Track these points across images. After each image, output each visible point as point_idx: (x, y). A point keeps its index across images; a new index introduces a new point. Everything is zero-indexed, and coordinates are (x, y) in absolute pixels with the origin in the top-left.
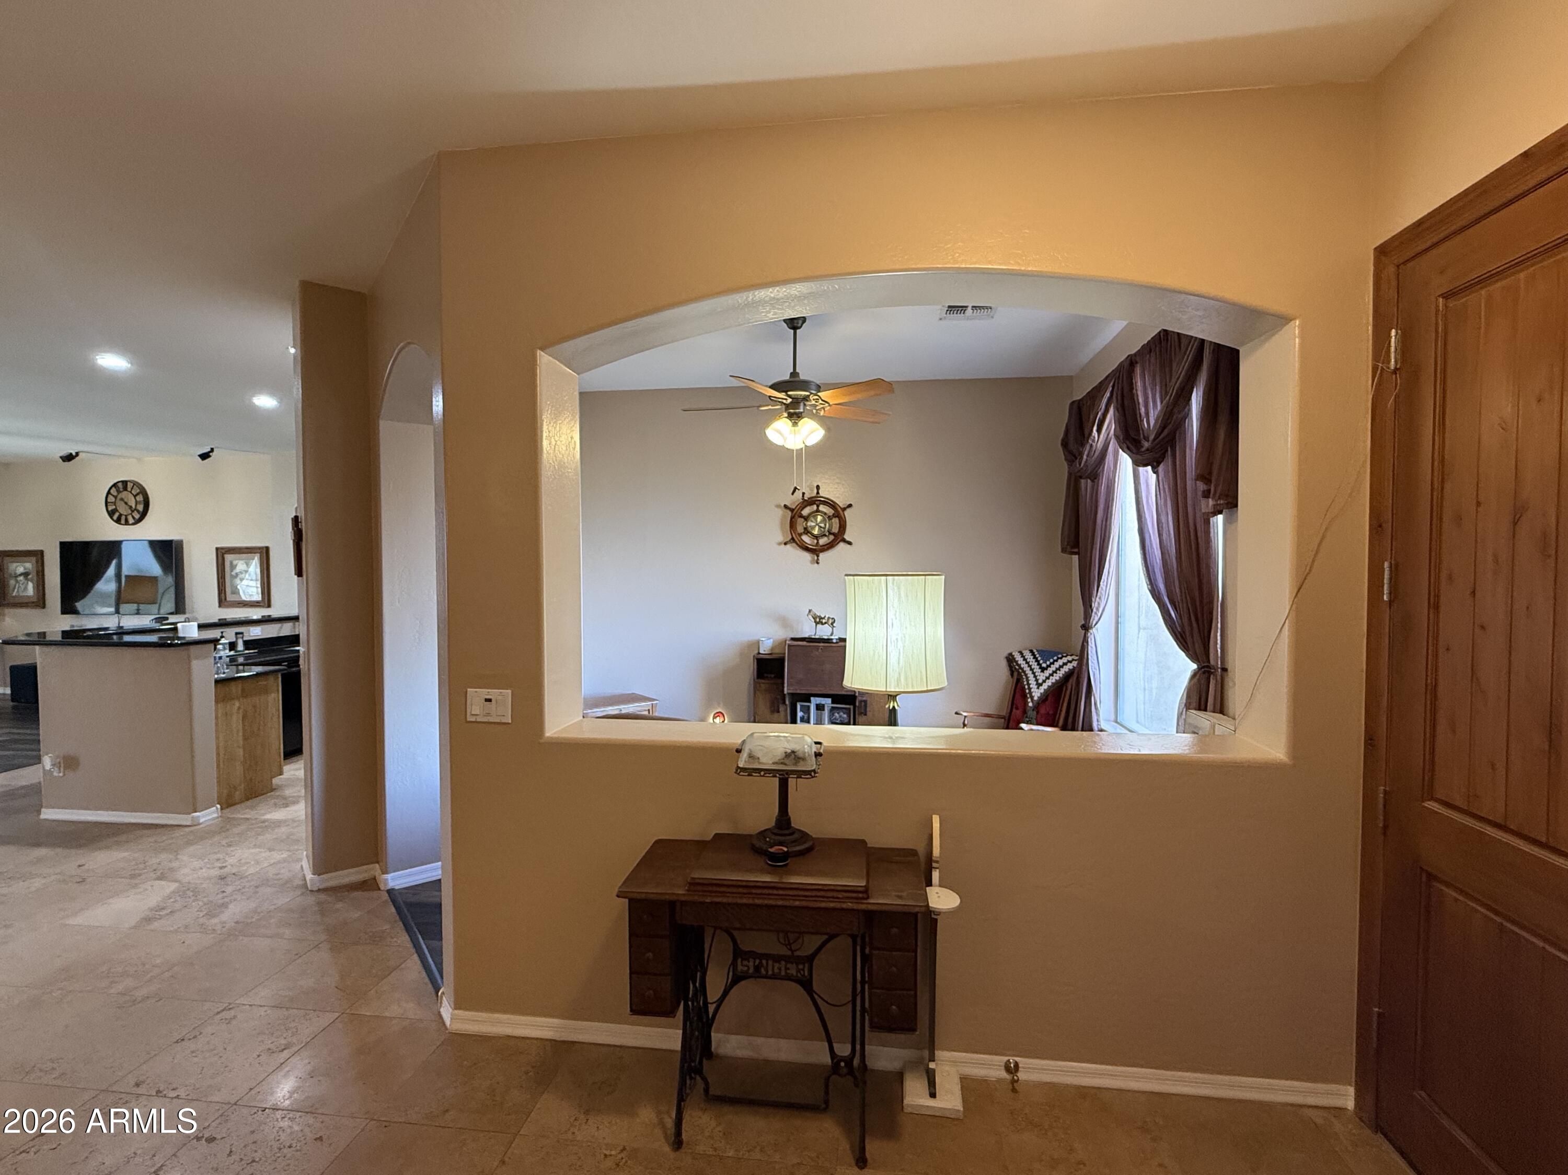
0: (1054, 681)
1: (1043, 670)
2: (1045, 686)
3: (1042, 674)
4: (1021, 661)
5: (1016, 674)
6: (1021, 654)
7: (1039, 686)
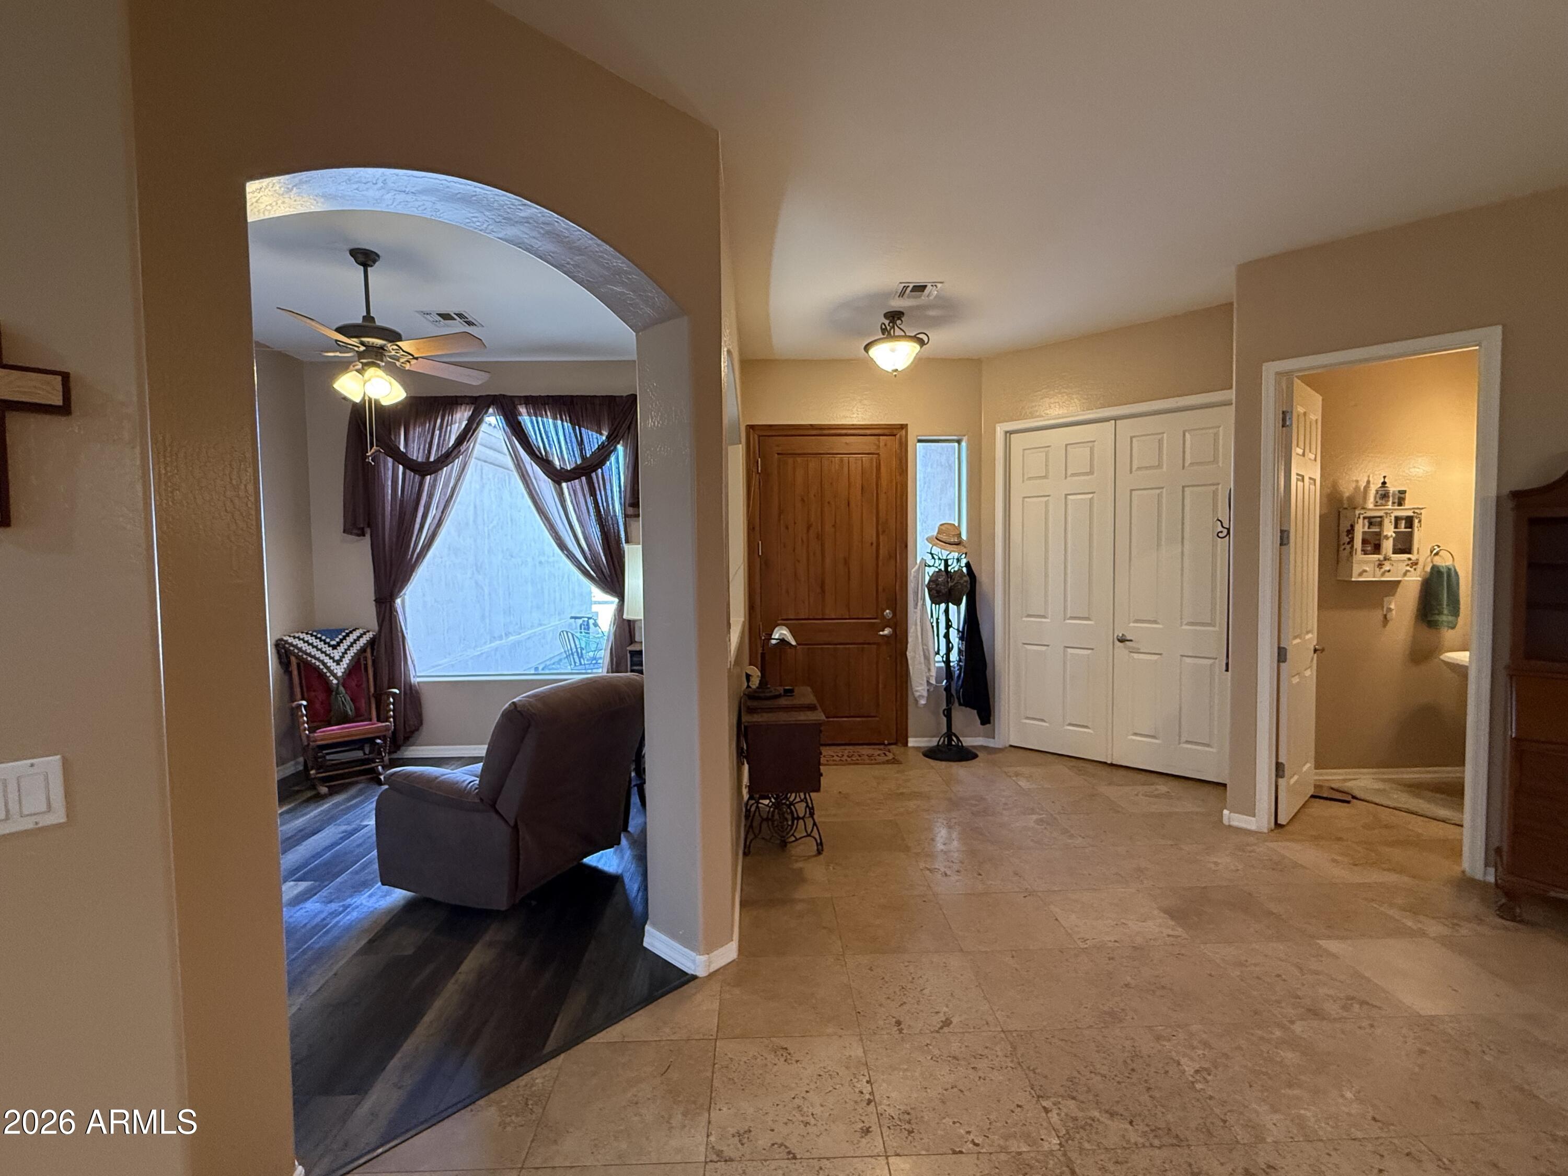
0: (352, 654)
1: (334, 647)
2: (346, 661)
3: (335, 651)
4: (300, 644)
5: (293, 659)
6: (294, 637)
7: (338, 662)
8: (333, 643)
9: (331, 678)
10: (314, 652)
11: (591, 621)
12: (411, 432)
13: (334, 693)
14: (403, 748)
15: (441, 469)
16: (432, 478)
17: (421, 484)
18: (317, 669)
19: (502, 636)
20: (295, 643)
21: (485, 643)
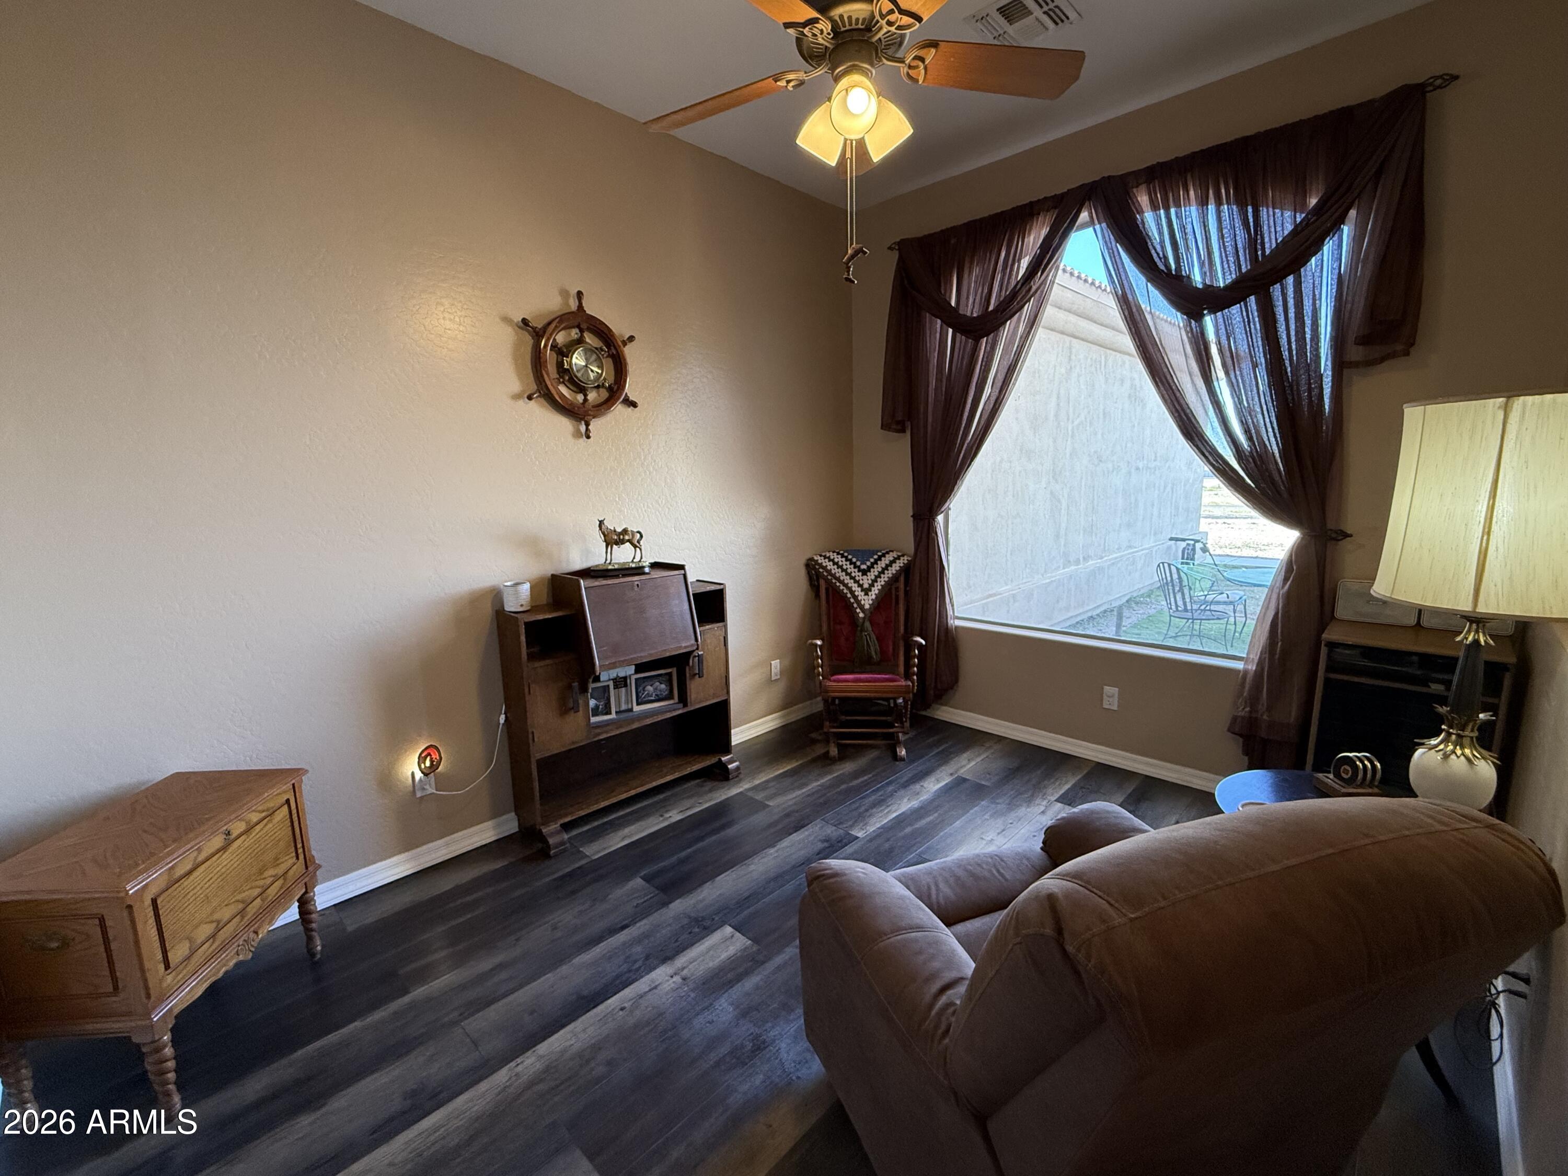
0: (883, 583)
1: (864, 573)
2: (875, 591)
3: (865, 577)
4: (830, 566)
5: (822, 582)
6: (825, 557)
7: (867, 591)
8: (864, 567)
9: (858, 610)
10: (843, 576)
11: (1199, 546)
12: (966, 276)
13: (859, 628)
14: (935, 706)
15: (1004, 323)
16: (990, 340)
17: (975, 350)
18: (844, 597)
19: (1079, 559)
20: (824, 564)
21: (1058, 568)
